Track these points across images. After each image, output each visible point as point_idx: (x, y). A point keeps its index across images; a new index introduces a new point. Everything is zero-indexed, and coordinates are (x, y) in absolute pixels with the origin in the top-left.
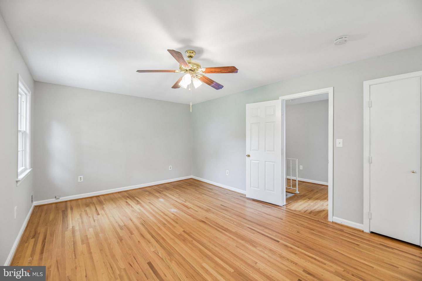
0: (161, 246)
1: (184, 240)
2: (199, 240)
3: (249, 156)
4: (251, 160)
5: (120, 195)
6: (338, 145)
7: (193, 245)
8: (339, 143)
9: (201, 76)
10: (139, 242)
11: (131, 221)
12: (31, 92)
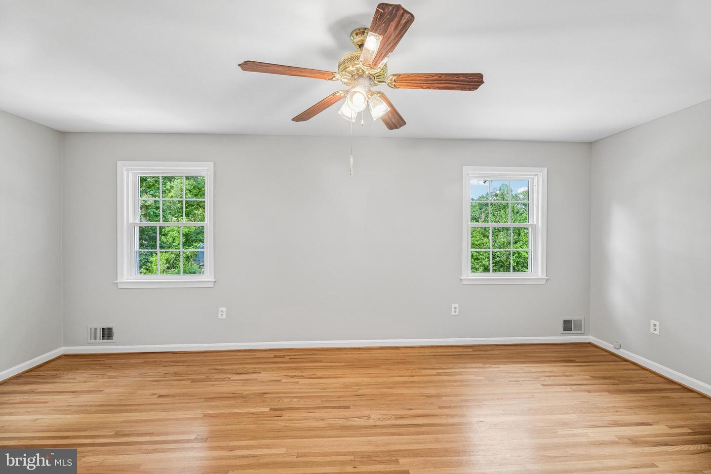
12: (546, 169)
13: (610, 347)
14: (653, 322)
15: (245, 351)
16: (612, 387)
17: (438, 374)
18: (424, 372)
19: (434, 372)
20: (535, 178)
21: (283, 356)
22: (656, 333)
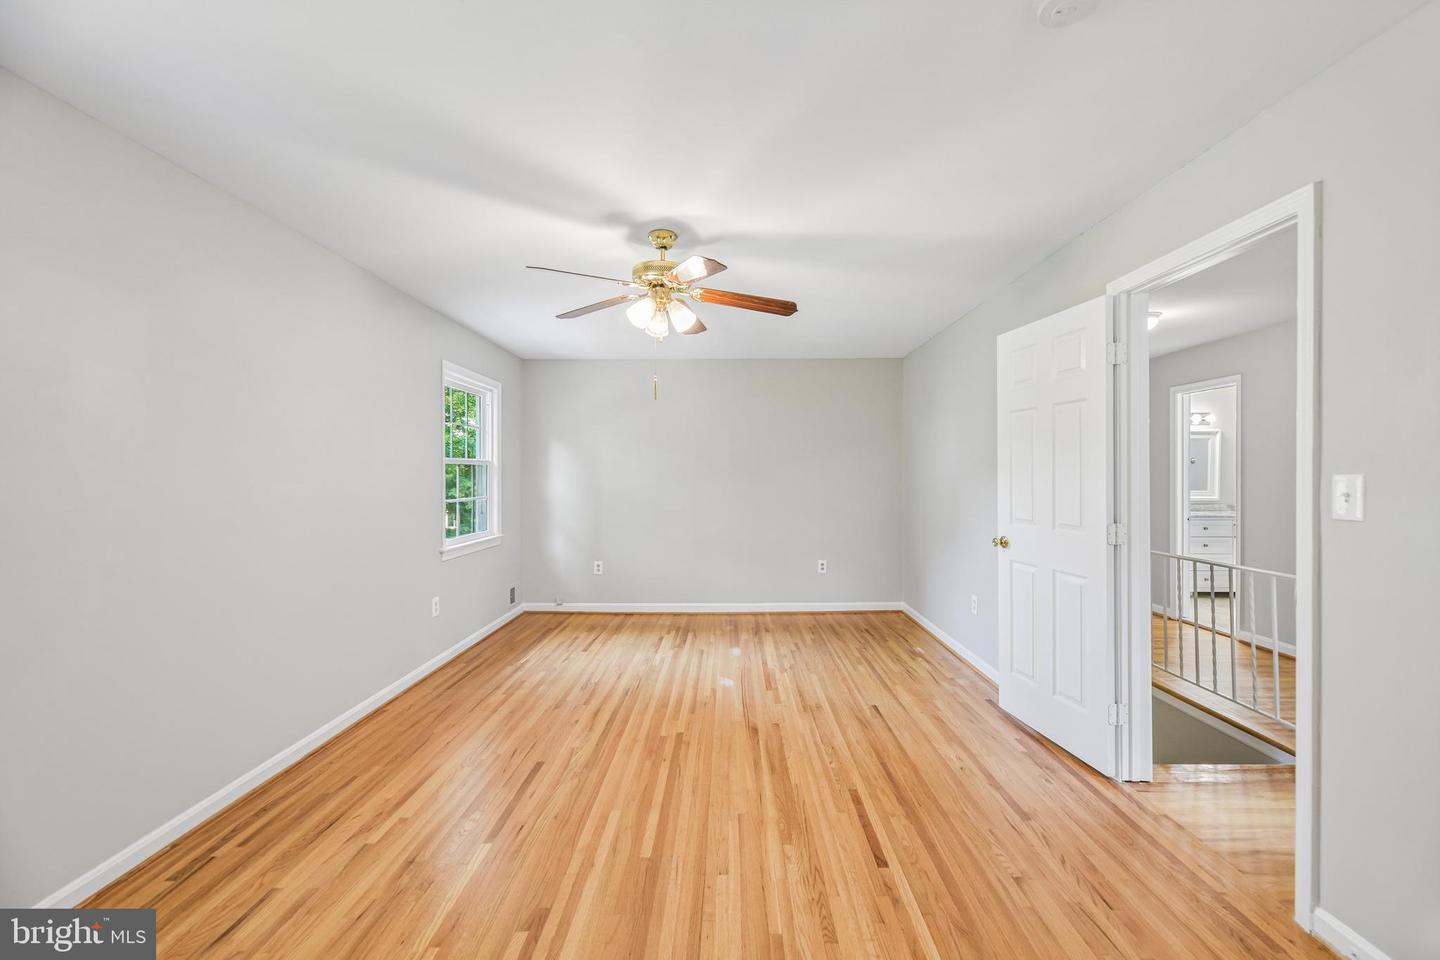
0: (597, 745)
1: (651, 752)
2: (682, 765)
3: (1004, 544)
4: (1011, 561)
5: (669, 621)
6: (1340, 508)
7: (655, 767)
8: (1346, 495)
9: (701, 291)
10: (577, 722)
11: (619, 678)
13: (550, 607)
14: (597, 563)
19: (499, 696)
21: (207, 859)
22: (600, 573)
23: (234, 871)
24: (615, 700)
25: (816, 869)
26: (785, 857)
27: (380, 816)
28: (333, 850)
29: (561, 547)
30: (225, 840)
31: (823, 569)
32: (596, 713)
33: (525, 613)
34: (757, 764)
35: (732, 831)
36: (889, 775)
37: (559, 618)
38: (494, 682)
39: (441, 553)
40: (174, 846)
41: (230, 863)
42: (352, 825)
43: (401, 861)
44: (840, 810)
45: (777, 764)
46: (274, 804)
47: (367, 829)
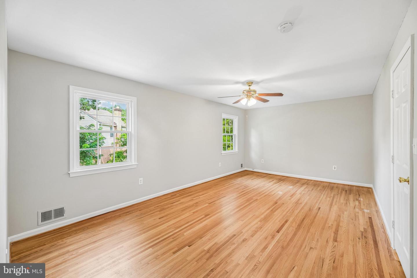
2: (252, 204)
12: (238, 117)
13: (251, 170)
14: (262, 160)
15: (153, 199)
16: (260, 177)
17: (229, 184)
18: (226, 185)
19: (228, 184)
20: (235, 119)
21: (175, 195)
22: (263, 162)
23: (177, 197)
24: (249, 190)
25: (261, 227)
26: (257, 223)
27: (197, 196)
28: (189, 198)
29: (254, 155)
30: (178, 193)
31: (335, 169)
32: (243, 191)
33: (245, 170)
34: (269, 208)
35: (251, 216)
36: (303, 220)
37: (252, 172)
38: (228, 182)
39: (221, 154)
40: (173, 192)
41: (178, 196)
42: (193, 196)
43: (196, 202)
44: (279, 221)
45: (274, 210)
46: (186, 191)
47: (194, 197)
